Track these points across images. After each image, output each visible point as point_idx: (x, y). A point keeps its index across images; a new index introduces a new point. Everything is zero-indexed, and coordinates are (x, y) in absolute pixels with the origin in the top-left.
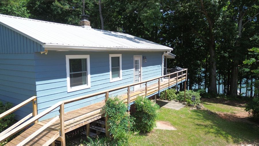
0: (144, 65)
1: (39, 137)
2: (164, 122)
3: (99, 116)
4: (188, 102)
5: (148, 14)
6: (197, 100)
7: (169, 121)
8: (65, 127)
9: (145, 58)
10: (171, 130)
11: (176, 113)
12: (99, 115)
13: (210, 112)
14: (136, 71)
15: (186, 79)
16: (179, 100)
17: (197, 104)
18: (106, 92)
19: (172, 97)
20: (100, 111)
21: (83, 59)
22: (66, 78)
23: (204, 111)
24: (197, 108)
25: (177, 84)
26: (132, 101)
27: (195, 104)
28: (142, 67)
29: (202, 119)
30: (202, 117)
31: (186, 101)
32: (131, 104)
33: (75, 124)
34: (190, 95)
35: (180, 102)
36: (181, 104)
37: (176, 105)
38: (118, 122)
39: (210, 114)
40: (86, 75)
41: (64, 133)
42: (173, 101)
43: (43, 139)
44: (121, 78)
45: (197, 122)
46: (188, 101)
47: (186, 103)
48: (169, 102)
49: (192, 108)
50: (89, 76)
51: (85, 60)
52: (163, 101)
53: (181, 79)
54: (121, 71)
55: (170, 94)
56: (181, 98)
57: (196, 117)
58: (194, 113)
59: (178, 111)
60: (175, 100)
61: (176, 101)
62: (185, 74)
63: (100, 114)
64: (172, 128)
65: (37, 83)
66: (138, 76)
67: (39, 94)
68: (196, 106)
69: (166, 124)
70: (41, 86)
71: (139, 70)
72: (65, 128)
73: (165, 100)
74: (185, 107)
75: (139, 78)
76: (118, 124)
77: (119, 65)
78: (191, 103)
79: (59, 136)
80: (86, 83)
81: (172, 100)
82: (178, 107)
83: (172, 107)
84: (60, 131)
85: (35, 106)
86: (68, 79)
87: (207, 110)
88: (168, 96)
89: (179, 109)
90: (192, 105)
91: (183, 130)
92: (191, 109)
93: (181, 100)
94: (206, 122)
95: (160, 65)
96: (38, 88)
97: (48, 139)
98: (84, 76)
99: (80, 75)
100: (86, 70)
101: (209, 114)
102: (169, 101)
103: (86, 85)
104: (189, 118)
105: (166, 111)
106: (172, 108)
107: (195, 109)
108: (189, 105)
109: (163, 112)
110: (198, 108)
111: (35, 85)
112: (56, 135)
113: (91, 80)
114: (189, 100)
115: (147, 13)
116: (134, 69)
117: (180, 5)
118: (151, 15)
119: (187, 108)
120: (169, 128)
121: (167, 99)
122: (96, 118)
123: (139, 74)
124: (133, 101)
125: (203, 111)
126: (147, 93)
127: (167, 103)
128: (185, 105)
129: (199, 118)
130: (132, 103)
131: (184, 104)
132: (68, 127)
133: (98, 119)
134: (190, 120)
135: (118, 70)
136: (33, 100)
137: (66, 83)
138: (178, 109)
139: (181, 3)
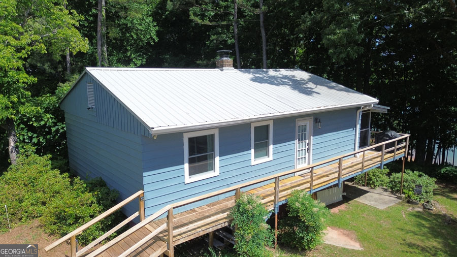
0: (316, 133)
1: (143, 247)
2: (345, 232)
3: (224, 223)
4: (407, 195)
5: (336, 37)
6: (426, 192)
7: (356, 230)
8: (174, 237)
9: (318, 120)
10: (353, 250)
11: (376, 216)
12: (225, 220)
13: (448, 219)
14: (301, 144)
15: (405, 154)
16: (392, 188)
17: (426, 200)
18: (237, 189)
19: (377, 181)
20: (226, 216)
21: (209, 135)
22: (184, 164)
23: (438, 216)
24: (424, 208)
25: (381, 164)
26: (282, 199)
27: (422, 200)
28: (312, 137)
29: (424, 235)
30: (426, 230)
31: (404, 193)
32: (281, 204)
33: (188, 234)
34: (414, 182)
35: (392, 192)
36: (393, 198)
37: (380, 199)
38: (249, 237)
39: (449, 224)
40: (213, 157)
41: (172, 245)
42: (378, 190)
43: (147, 250)
44: (271, 158)
45: (410, 239)
46: (406, 193)
47: (403, 195)
48: (371, 190)
49: (414, 208)
50: (217, 159)
51: (212, 136)
52: (359, 187)
53: (393, 154)
54: (271, 147)
55: (374, 175)
56: (396, 186)
57: (413, 229)
58: (413, 219)
59: (381, 211)
60: (383, 188)
61: (386, 190)
62: (404, 144)
63: (227, 220)
64: (356, 246)
65: (145, 174)
66: (304, 151)
67: (146, 188)
68: (423, 205)
69: (347, 235)
70: (149, 177)
71: (307, 141)
72: (174, 239)
73: (364, 186)
74: (399, 203)
75: (307, 154)
76: (248, 240)
77: (267, 138)
78: (414, 197)
79: (166, 249)
80: (212, 168)
81: (377, 188)
82: (385, 203)
83: (372, 201)
84: (168, 243)
85: (142, 203)
86: (186, 166)
87: (445, 216)
88: (370, 179)
89: (386, 207)
90: (414, 201)
91: (375, 253)
92: (410, 209)
93: (395, 189)
94: (429, 240)
95: (352, 129)
96: (146, 181)
97: (153, 253)
98: (210, 159)
99: (205, 158)
100: (213, 150)
101: (446, 224)
102: (372, 188)
103: (213, 171)
104: (398, 228)
105: (359, 209)
106: (372, 203)
107: (421, 210)
108: (409, 201)
109: (351, 212)
110: (426, 208)
111: (142, 177)
112: (162, 247)
113: (220, 164)
114: (410, 191)
115: (335, 34)
116: (296, 141)
117: (406, 12)
118: (341, 38)
119: (403, 205)
120: (351, 245)
121: (368, 184)
122: (220, 225)
123: (307, 147)
124: (284, 198)
125: (435, 215)
126: (313, 185)
127: (366, 192)
128: (400, 201)
129: (417, 232)
130: (284, 202)
131: (399, 198)
132: (178, 237)
133: (223, 226)
134: (398, 233)
135: (266, 145)
136: (139, 196)
137: (184, 171)
138: (382, 207)
139: (409, 7)
